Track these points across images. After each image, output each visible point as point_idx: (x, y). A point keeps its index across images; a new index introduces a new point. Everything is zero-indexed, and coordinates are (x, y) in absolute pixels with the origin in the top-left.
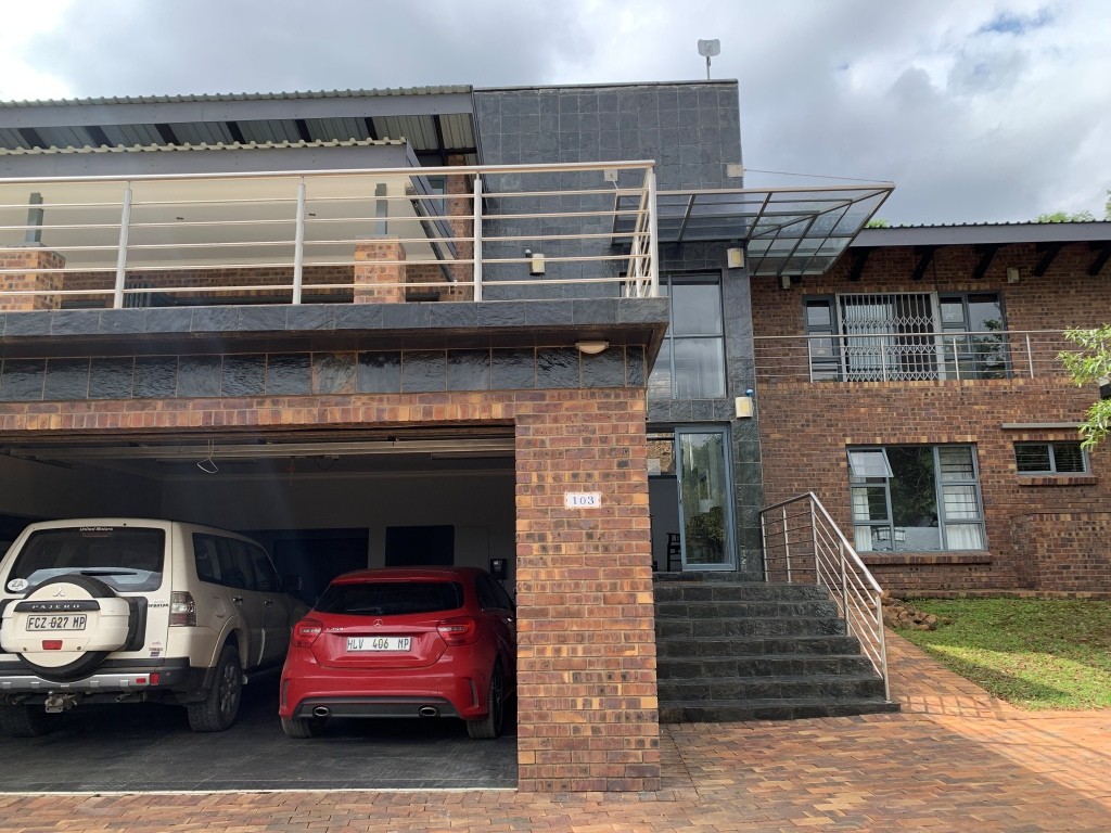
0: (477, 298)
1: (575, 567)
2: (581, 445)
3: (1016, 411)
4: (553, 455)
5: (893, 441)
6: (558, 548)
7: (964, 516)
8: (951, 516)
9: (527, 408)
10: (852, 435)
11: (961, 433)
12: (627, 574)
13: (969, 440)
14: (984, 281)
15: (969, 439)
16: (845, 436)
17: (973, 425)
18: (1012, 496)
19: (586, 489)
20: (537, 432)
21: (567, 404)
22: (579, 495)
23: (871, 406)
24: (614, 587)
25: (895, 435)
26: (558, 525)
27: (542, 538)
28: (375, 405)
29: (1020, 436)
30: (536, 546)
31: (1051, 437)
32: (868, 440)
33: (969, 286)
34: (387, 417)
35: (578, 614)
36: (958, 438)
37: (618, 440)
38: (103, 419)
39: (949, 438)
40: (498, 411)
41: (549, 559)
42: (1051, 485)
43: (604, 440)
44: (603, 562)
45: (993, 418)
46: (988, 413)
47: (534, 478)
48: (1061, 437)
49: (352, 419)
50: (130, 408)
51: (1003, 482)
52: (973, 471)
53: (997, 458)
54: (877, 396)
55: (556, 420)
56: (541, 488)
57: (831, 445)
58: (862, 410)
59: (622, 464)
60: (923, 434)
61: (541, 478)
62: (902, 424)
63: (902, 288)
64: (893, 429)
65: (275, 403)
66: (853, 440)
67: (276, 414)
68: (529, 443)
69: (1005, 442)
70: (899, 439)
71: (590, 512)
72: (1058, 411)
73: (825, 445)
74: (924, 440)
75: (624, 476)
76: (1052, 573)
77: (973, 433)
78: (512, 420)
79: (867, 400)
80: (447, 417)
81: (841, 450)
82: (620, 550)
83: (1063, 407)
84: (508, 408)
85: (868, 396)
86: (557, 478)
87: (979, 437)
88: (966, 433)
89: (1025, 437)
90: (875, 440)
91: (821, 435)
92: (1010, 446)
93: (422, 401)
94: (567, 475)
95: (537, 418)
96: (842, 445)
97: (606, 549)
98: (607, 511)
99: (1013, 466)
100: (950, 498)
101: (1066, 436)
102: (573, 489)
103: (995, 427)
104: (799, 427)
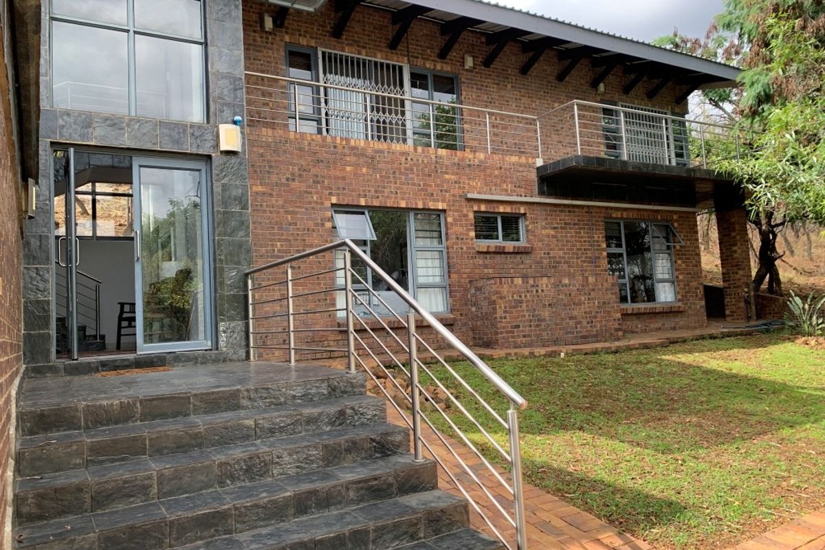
3: (477, 183)
5: (376, 203)
7: (431, 280)
8: (421, 280)
10: (338, 195)
11: (434, 200)
13: (440, 208)
14: (446, 63)
15: (440, 206)
16: (331, 194)
17: (444, 193)
18: (471, 261)
23: (356, 165)
25: (378, 197)
29: (479, 207)
31: (501, 209)
32: (353, 200)
33: (435, 65)
36: (431, 205)
39: (424, 204)
42: (500, 252)
45: (459, 188)
46: (456, 182)
48: (508, 209)
51: (465, 248)
52: (441, 237)
53: (461, 225)
54: (362, 155)
57: (316, 202)
58: (348, 168)
60: (403, 199)
62: (384, 187)
63: (379, 55)
64: (376, 192)
66: (338, 199)
69: (468, 211)
70: (381, 202)
72: (507, 185)
73: (310, 203)
74: (403, 204)
76: (507, 332)
77: (443, 201)
79: (353, 159)
81: (326, 209)
83: (511, 183)
85: (354, 154)
87: (448, 205)
88: (438, 201)
89: (483, 208)
90: (359, 201)
91: (306, 192)
92: (471, 215)
96: (328, 204)
99: (473, 234)
100: (420, 263)
101: (512, 209)
103: (461, 196)
104: (284, 181)
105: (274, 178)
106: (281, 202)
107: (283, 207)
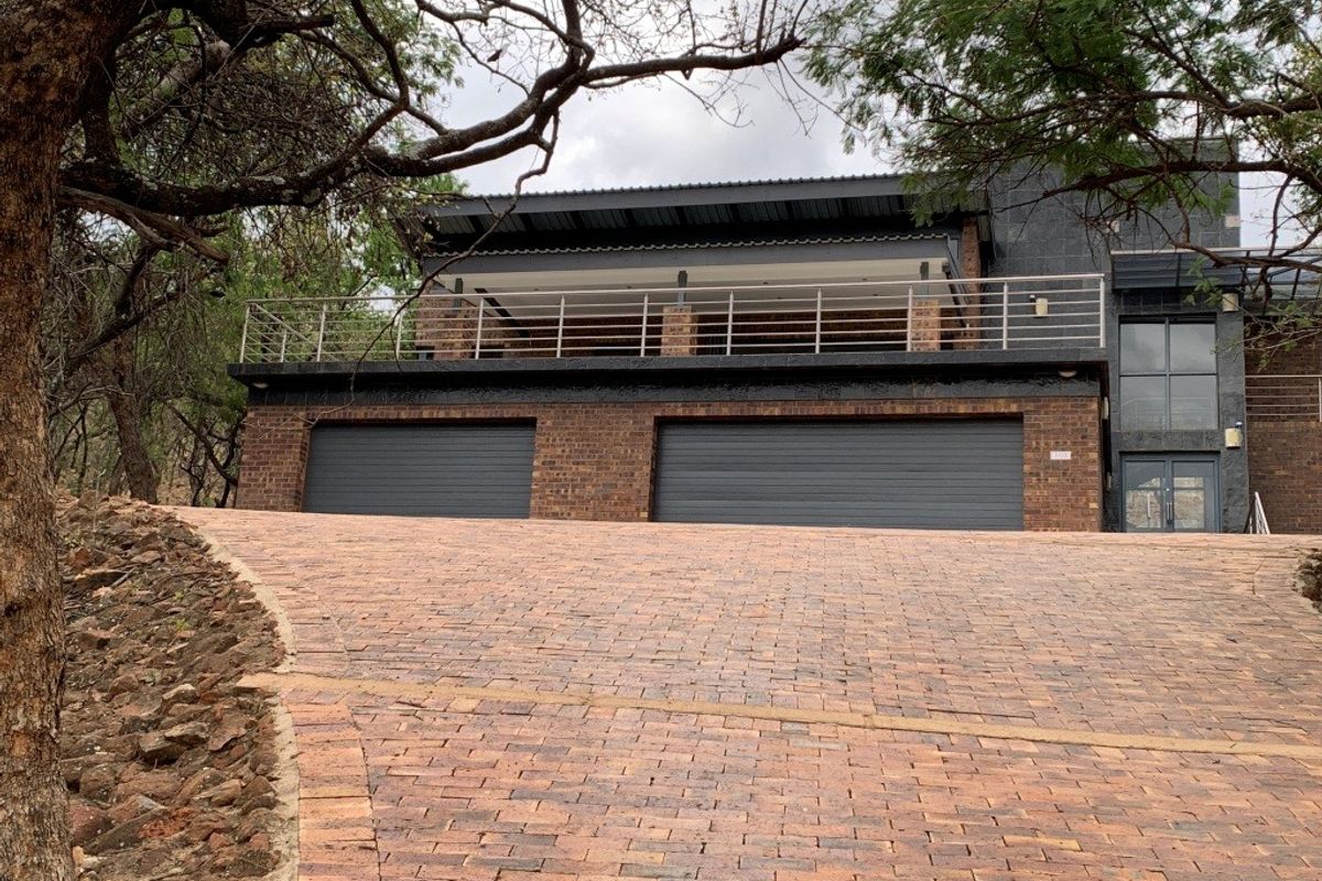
0: (1005, 347)
1: (1056, 489)
2: (1061, 426)
4: (1044, 432)
6: (1047, 480)
9: (1030, 406)
12: (1085, 494)
19: (1063, 450)
20: (1036, 419)
21: (1053, 404)
22: (1059, 453)
24: (1077, 500)
26: (1047, 467)
27: (1038, 474)
28: (946, 404)
30: (1034, 478)
34: (952, 411)
35: (1057, 513)
37: (1082, 425)
38: (802, 410)
40: (1014, 408)
41: (1041, 485)
43: (1074, 424)
44: (1071, 488)
47: (1034, 443)
49: (934, 411)
50: (816, 405)
55: (1046, 413)
56: (1037, 448)
59: (1083, 437)
61: (1038, 443)
65: (892, 403)
67: (894, 408)
68: (1032, 426)
71: (1064, 461)
75: (1085, 444)
78: (1021, 413)
80: (985, 411)
82: (1081, 482)
84: (1019, 406)
86: (1046, 444)
93: (972, 402)
94: (1052, 443)
95: (1036, 411)
97: (1073, 481)
98: (1073, 461)
102: (1055, 449)
104: (1305, 465)
105: (1295, 463)
106: (1302, 483)
107: (1304, 486)
